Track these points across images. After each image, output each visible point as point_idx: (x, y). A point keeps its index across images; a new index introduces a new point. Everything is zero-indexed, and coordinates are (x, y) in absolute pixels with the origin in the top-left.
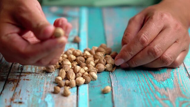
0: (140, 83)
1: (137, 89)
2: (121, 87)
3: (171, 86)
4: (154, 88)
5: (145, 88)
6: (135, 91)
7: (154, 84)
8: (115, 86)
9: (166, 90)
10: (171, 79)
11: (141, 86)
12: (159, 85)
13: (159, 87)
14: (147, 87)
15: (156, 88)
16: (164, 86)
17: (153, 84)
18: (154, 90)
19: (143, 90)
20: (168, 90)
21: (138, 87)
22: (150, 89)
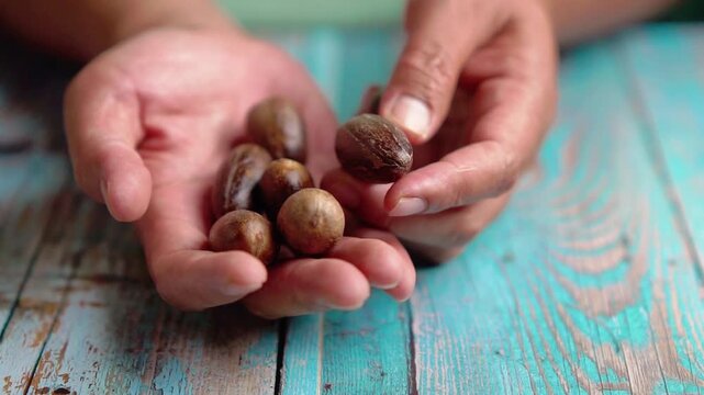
0: (522, 325)
1: (507, 347)
2: (446, 338)
3: (638, 335)
4: (572, 344)
5: (537, 340)
6: (502, 352)
7: (574, 329)
8: (425, 332)
9: (618, 350)
10: (642, 310)
11: (524, 334)
12: (593, 332)
13: (592, 339)
14: (548, 337)
15: (578, 344)
16: (611, 335)
17: (568, 329)
18: (573, 348)
19: (530, 351)
20: (627, 351)
21: (513, 339)
22: (557, 343)
